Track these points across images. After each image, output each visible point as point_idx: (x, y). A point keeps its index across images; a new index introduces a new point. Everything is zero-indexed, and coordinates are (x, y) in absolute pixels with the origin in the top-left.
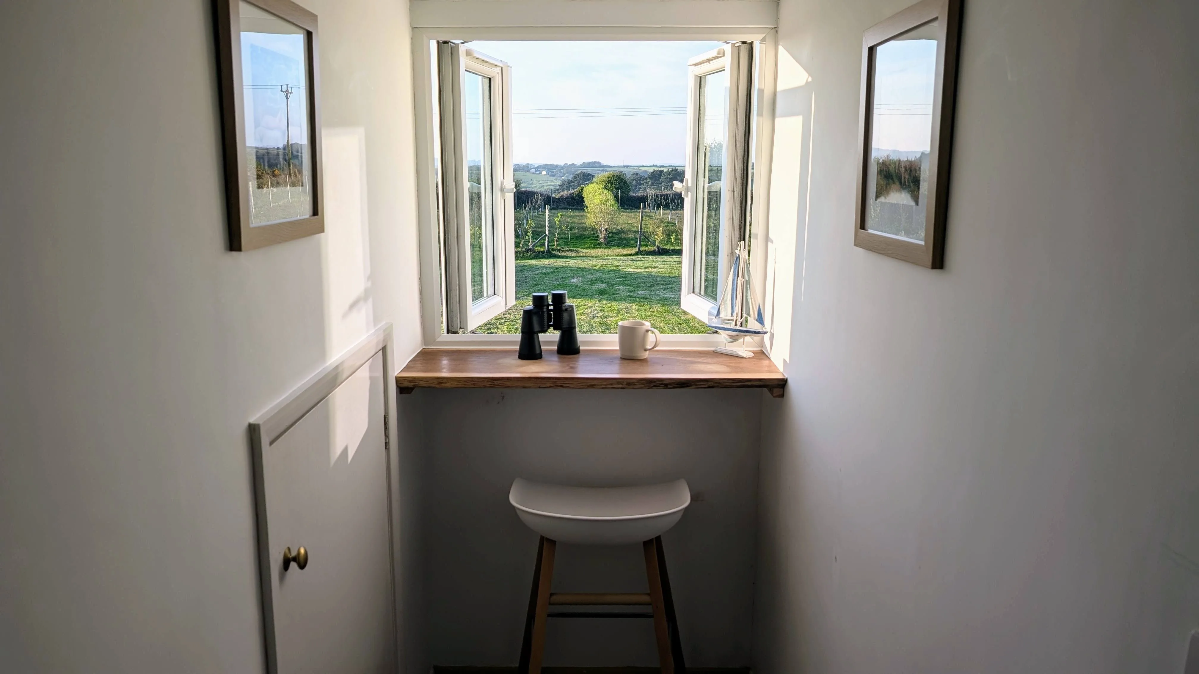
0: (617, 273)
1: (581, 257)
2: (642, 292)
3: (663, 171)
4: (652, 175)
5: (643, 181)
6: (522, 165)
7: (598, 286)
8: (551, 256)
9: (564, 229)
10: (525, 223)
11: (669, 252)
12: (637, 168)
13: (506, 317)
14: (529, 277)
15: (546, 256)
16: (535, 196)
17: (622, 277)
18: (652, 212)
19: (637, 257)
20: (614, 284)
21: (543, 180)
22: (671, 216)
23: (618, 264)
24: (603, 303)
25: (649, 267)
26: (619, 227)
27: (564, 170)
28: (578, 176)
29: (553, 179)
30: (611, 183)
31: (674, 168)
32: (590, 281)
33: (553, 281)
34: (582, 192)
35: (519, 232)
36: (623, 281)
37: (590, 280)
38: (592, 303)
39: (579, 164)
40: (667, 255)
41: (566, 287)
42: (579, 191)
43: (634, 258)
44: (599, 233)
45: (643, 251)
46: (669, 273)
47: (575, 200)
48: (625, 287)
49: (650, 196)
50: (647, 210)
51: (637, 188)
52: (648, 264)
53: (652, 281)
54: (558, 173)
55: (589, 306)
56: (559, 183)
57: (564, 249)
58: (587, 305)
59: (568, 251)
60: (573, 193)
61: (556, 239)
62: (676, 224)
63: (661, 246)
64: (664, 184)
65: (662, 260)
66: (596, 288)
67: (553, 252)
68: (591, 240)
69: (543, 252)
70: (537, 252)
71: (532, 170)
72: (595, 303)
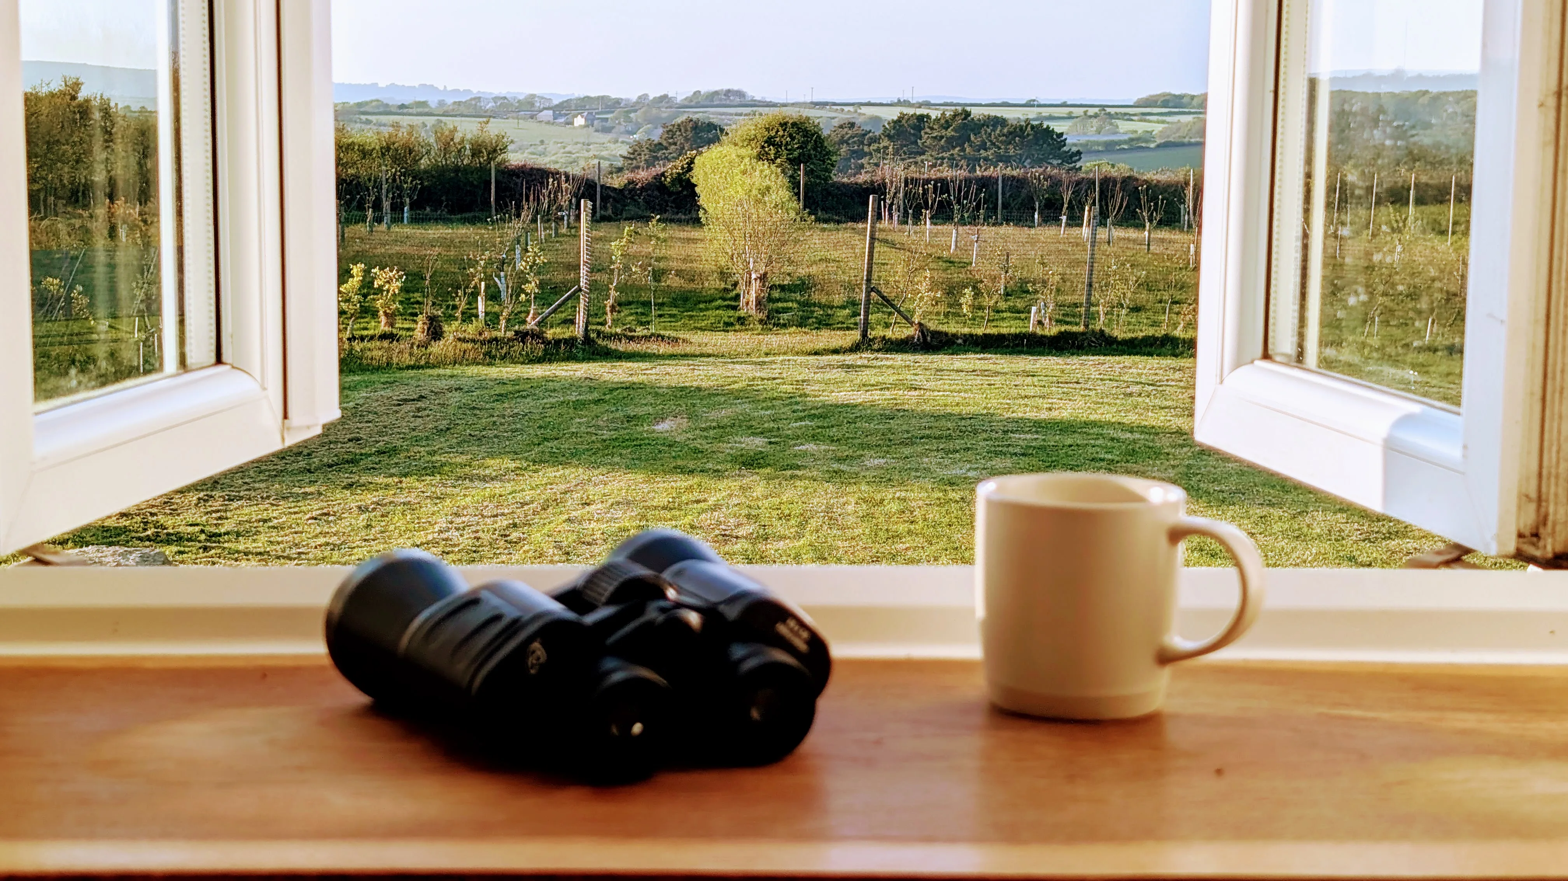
0: (797, 403)
1: (685, 356)
2: (876, 462)
3: (928, 117)
4: (894, 128)
5: (869, 145)
6: (515, 98)
7: (740, 442)
8: (593, 354)
9: (635, 273)
10: (518, 256)
11: (954, 343)
12: (851, 109)
13: (446, 540)
14: (524, 416)
15: (580, 355)
16: (551, 180)
17: (812, 417)
18: (900, 231)
19: (858, 356)
20: (787, 436)
21: (577, 143)
22: (956, 241)
23: (800, 378)
24: (754, 494)
25: (895, 386)
26: (802, 271)
27: (639, 113)
28: (680, 131)
29: (606, 141)
30: (778, 146)
31: (960, 109)
32: (714, 428)
33: (599, 428)
34: (690, 169)
35: (500, 285)
36: (819, 427)
37: (714, 424)
38: (719, 496)
39: (684, 97)
40: (951, 351)
41: (640, 445)
42: (683, 168)
43: (849, 359)
44: (741, 288)
45: (875, 338)
46: (958, 404)
47: (671, 194)
48: (823, 447)
49: (892, 182)
50: (885, 224)
51: (853, 166)
52: (892, 379)
53: (905, 427)
54: (619, 123)
55: (710, 503)
56: (624, 150)
57: (636, 334)
58: (705, 501)
59: (647, 338)
60: (663, 174)
61: (610, 302)
62: (971, 263)
63: (932, 326)
64: (931, 156)
65: (935, 365)
66: (731, 448)
67: (600, 342)
68: (718, 308)
69: (571, 342)
70: (550, 342)
71: (545, 112)
72: (730, 495)
